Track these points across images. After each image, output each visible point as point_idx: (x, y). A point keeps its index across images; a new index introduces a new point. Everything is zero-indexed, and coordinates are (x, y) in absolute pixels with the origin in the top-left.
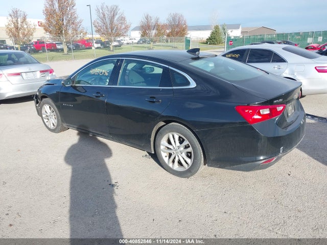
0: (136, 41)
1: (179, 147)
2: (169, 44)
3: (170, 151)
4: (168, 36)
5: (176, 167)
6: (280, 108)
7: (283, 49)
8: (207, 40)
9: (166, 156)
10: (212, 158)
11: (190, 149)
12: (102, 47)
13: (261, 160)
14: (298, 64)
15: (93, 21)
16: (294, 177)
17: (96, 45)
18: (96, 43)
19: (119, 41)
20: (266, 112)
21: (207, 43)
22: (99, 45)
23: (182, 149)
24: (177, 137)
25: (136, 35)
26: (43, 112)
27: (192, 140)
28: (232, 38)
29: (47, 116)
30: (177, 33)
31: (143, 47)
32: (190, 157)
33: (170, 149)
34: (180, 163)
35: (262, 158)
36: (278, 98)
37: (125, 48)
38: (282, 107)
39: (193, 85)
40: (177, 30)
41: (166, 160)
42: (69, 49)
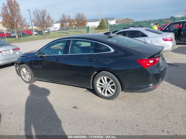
0: (58, 29)
1: (107, 84)
2: (77, 30)
3: (102, 87)
4: (76, 25)
5: (106, 95)
6: (157, 60)
7: (145, 30)
8: (98, 27)
9: (100, 90)
10: (126, 88)
11: (114, 84)
12: (38, 34)
13: (151, 86)
14: (154, 37)
15: (32, 20)
16: (165, 94)
17: (35, 33)
18: (35, 31)
19: (48, 30)
20: (151, 62)
21: (98, 29)
22: (36, 33)
23: (109, 85)
24: (106, 79)
25: (58, 26)
26: (22, 72)
27: (115, 79)
28: (112, 25)
29: (24, 74)
30: (81, 24)
31: (63, 32)
32: (114, 89)
33: (102, 85)
34: (108, 92)
35: (151, 85)
36: (156, 55)
37: (52, 34)
38: (158, 59)
39: (112, 50)
40: (81, 22)
41: (100, 91)
42: (19, 36)
